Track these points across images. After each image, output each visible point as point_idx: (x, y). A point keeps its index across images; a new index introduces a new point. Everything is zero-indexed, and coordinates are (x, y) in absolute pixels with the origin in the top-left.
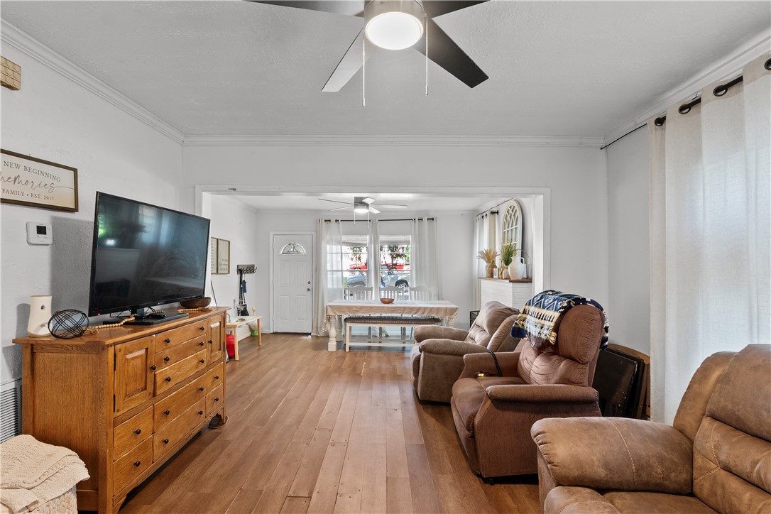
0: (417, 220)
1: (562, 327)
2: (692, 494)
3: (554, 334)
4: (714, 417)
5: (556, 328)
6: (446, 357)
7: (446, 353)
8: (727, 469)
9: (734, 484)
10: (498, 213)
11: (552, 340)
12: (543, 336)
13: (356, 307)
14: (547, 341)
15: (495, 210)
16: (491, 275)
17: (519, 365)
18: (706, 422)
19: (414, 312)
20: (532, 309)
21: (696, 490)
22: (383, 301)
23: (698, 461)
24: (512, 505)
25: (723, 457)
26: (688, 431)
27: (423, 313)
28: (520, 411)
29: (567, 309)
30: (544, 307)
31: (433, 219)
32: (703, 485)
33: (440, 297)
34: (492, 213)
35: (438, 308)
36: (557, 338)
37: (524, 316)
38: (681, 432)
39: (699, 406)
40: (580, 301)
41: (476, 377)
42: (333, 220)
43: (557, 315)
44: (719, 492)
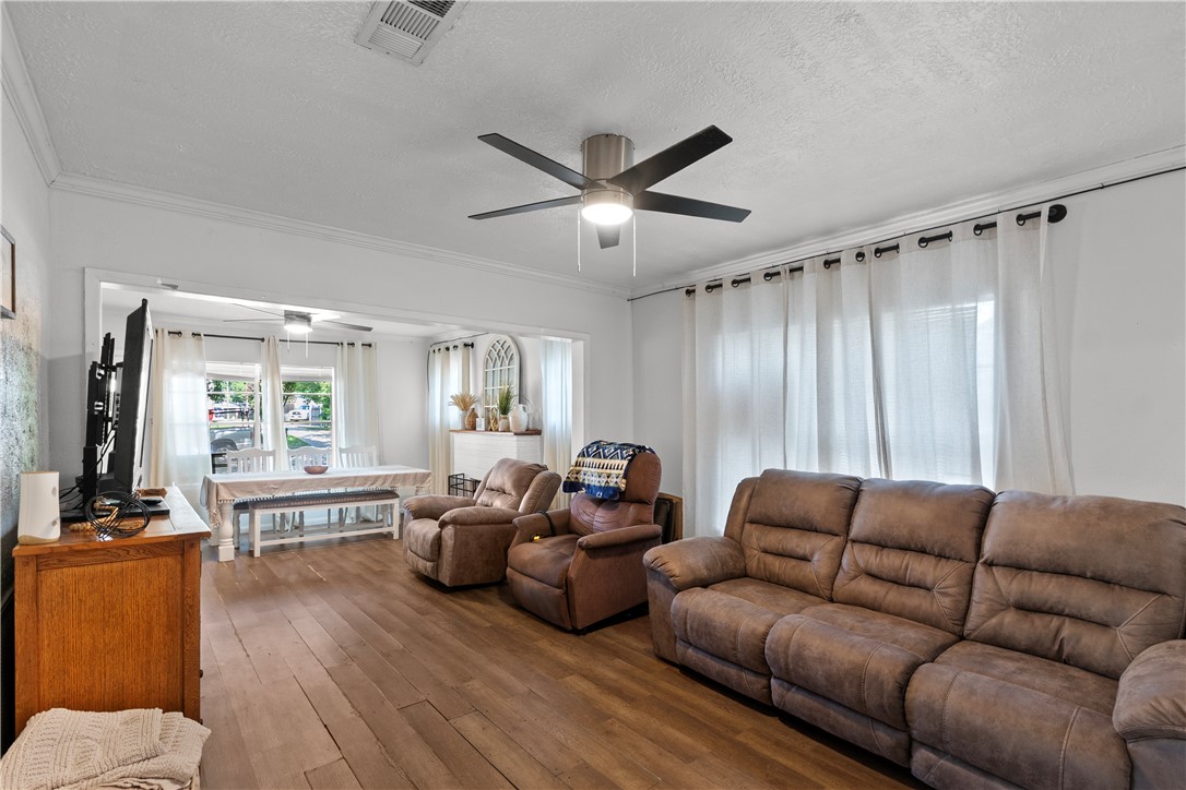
0: (345, 344)
1: (631, 474)
2: (746, 576)
3: (624, 481)
4: (752, 522)
5: (625, 477)
6: (480, 527)
7: (481, 523)
8: (765, 551)
9: (769, 559)
10: (472, 345)
11: (623, 486)
12: (611, 485)
13: (274, 482)
14: (619, 488)
15: (469, 341)
16: (473, 428)
17: (573, 521)
18: (747, 526)
19: (369, 483)
20: (588, 460)
21: (749, 572)
22: (309, 471)
23: (748, 552)
24: (613, 642)
25: (762, 544)
26: (737, 536)
27: (383, 483)
28: (607, 556)
29: (633, 456)
30: (605, 457)
31: (370, 345)
32: (753, 565)
33: (382, 462)
34: (466, 345)
35: (405, 475)
36: (626, 484)
37: (578, 468)
38: (731, 538)
39: (740, 517)
40: (642, 448)
41: (532, 541)
42: (187, 334)
43: (625, 463)
44: (762, 566)
